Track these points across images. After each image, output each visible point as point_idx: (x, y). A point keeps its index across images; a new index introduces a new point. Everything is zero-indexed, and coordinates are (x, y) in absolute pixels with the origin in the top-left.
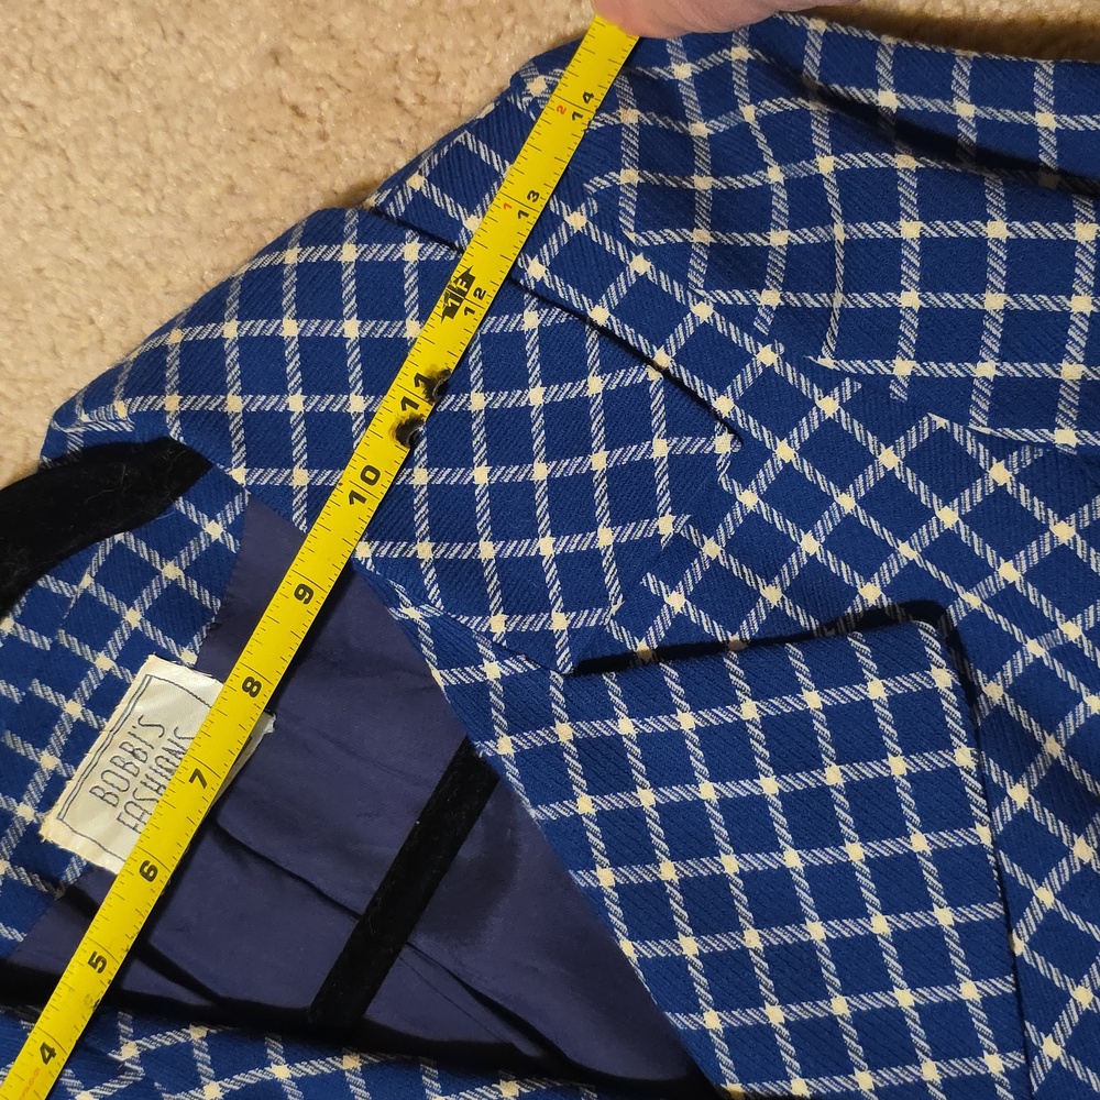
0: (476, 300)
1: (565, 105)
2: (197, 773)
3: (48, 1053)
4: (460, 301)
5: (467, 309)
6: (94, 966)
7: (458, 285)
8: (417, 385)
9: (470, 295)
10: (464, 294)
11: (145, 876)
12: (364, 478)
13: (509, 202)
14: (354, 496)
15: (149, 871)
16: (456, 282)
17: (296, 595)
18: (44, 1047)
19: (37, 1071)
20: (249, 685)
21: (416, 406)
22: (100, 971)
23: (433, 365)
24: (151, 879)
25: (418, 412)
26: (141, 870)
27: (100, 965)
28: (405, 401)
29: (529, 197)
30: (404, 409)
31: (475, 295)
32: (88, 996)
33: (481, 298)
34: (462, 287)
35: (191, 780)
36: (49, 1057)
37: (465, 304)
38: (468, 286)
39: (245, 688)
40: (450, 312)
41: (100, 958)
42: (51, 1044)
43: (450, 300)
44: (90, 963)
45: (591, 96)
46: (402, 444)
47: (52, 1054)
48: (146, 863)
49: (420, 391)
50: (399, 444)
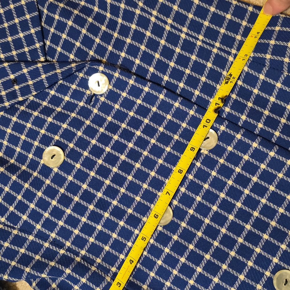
0: (233, 79)
1: (252, 35)
2: (168, 192)
3: (131, 262)
4: (229, 80)
5: (231, 82)
6: (143, 240)
7: (228, 77)
8: (219, 100)
9: (231, 79)
10: (230, 78)
11: (155, 217)
12: (206, 122)
13: (240, 57)
14: (204, 126)
15: (156, 216)
16: (228, 76)
17: (191, 150)
18: (131, 260)
19: (129, 266)
20: (181, 172)
21: (219, 104)
22: (144, 241)
23: (223, 95)
24: (157, 218)
25: (219, 106)
26: (154, 216)
27: (144, 239)
28: (216, 104)
29: (245, 56)
30: (216, 105)
31: (233, 78)
32: (142, 247)
33: (234, 79)
34: (229, 77)
35: (166, 194)
36: (132, 263)
37: (230, 81)
38: (231, 77)
39: (179, 172)
40: (227, 83)
41: (144, 238)
42: (132, 259)
43: (227, 80)
44: (142, 239)
45: (259, 33)
46: (216, 113)
47: (133, 262)
48: (155, 214)
49: (220, 101)
50: (215, 113)
